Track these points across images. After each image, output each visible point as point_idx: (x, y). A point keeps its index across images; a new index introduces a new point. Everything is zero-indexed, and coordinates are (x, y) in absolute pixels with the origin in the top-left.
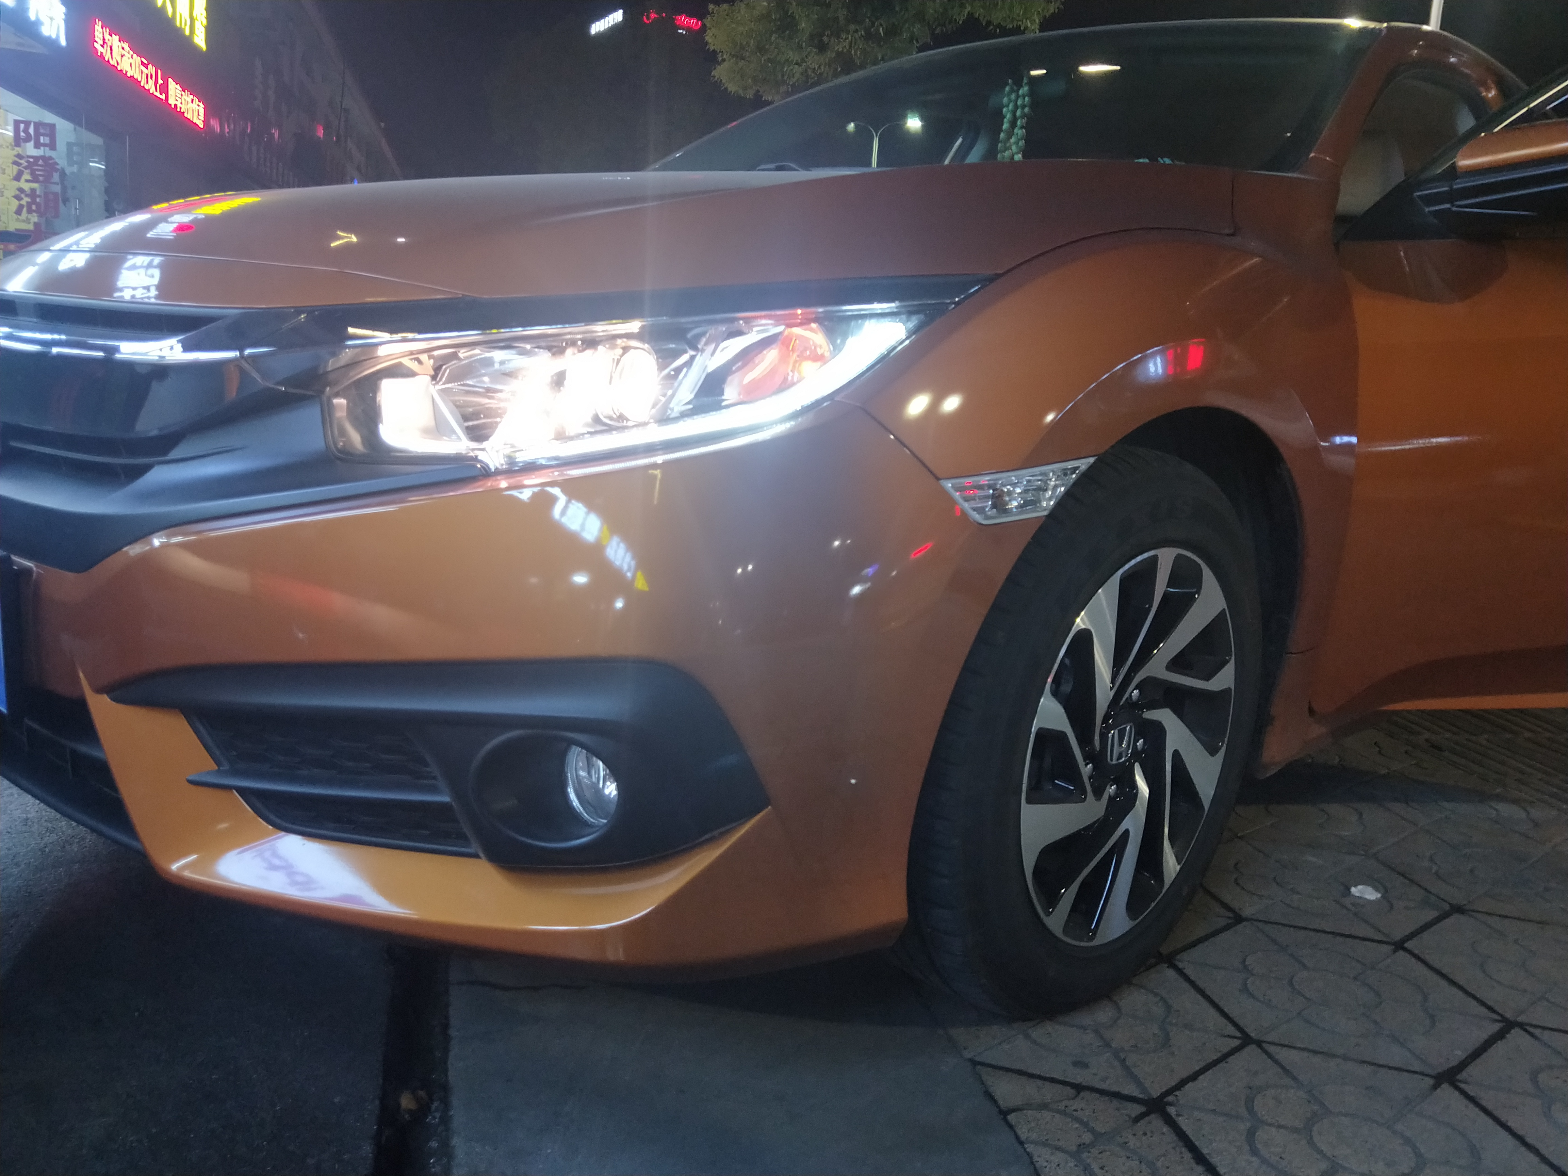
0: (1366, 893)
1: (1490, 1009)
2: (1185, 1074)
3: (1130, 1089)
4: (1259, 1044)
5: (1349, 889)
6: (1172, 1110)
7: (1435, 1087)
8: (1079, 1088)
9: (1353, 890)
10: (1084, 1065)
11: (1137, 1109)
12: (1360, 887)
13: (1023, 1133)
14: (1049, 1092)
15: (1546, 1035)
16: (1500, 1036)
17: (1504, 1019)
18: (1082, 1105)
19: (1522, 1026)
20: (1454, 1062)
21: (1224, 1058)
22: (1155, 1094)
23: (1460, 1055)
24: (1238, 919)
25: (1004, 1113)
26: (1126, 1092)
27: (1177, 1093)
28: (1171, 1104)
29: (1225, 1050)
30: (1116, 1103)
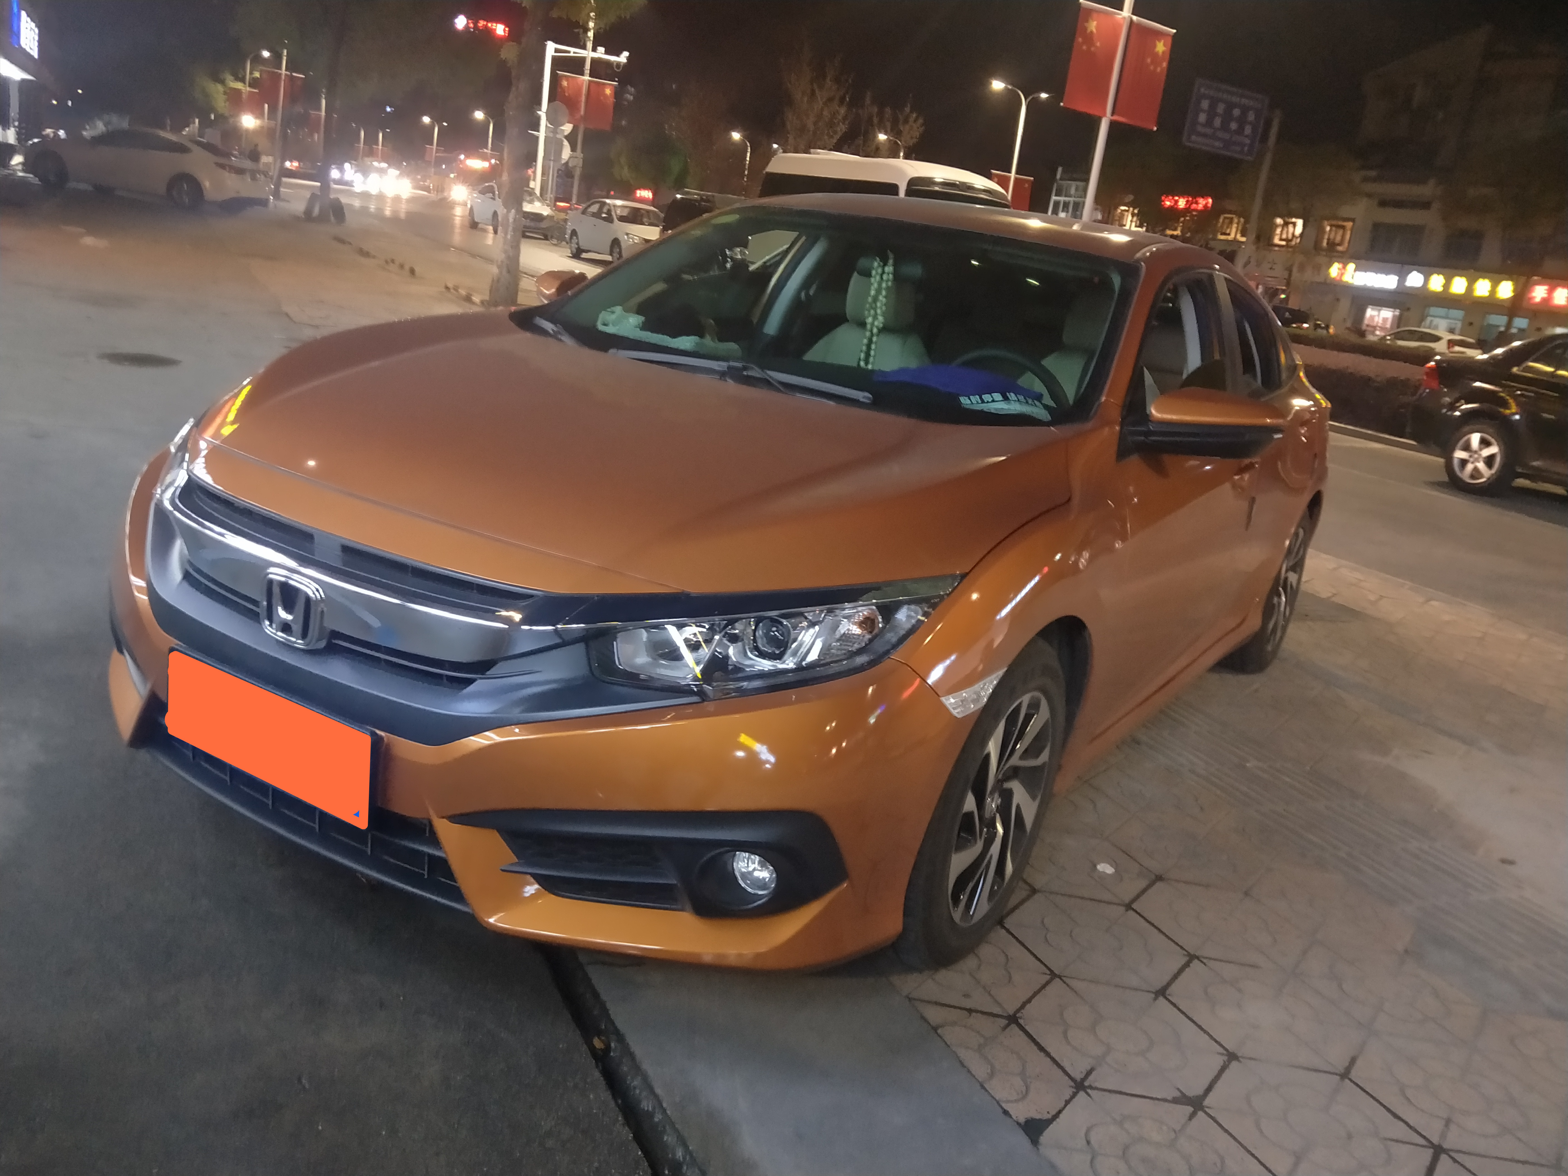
0: (1105, 868)
1: (1181, 947)
2: (1024, 999)
3: (997, 1010)
4: (1060, 977)
5: (1095, 866)
6: (1021, 1021)
7: (1155, 999)
8: (970, 1011)
9: (1099, 867)
10: (967, 996)
11: (1005, 1022)
12: (1103, 865)
13: (947, 1038)
14: (954, 1014)
15: (1211, 964)
16: (1187, 965)
17: (1189, 954)
18: (976, 1020)
19: (1198, 958)
20: (1164, 983)
21: (1044, 987)
22: (1011, 1012)
23: (1167, 978)
24: (1034, 891)
25: (935, 1029)
26: (995, 1012)
27: (1022, 1011)
28: (1021, 1018)
29: (1044, 982)
30: (992, 1019)
